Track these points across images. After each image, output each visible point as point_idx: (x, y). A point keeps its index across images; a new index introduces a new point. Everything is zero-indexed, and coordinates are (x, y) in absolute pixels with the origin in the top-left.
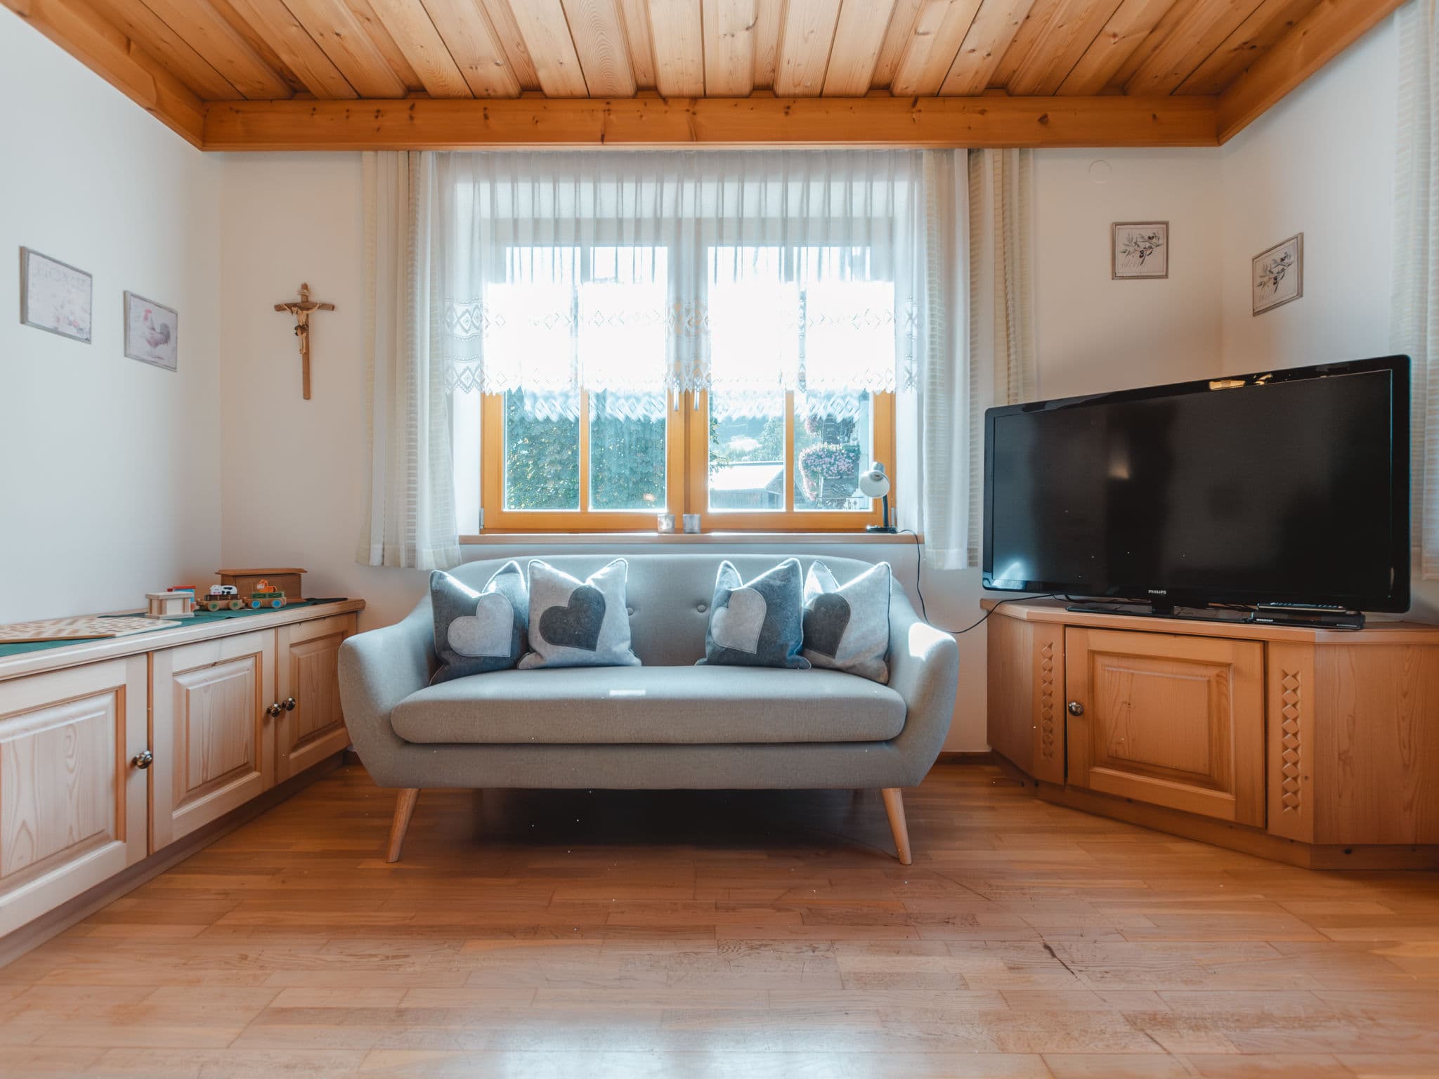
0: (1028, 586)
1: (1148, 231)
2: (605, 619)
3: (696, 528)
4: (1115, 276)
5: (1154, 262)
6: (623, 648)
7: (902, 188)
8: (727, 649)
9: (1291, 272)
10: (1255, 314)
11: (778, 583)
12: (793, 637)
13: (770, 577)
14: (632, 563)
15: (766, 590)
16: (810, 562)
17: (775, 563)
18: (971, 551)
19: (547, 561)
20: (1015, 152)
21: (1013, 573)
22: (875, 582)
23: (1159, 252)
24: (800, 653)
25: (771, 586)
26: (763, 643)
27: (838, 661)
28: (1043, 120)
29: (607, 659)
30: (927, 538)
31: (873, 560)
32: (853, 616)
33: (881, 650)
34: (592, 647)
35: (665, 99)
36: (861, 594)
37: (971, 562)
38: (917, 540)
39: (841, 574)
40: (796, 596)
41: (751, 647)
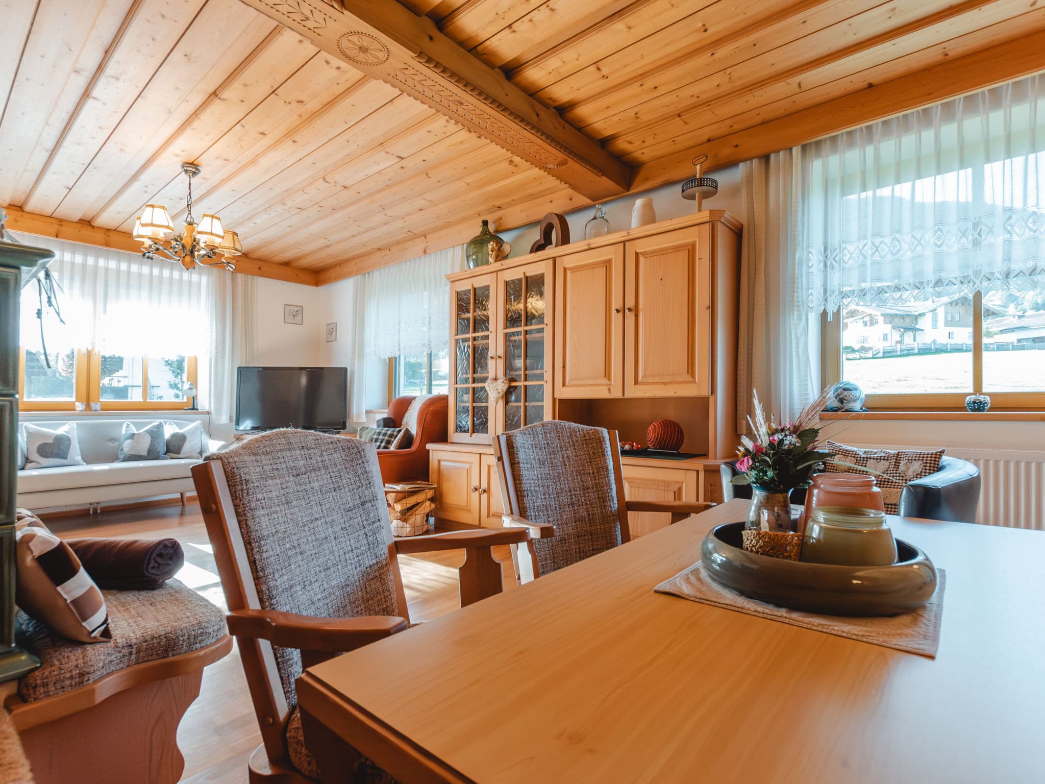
0: (253, 428)
1: (296, 309)
2: (71, 447)
3: (99, 409)
4: (285, 322)
5: (298, 319)
6: (79, 458)
7: (204, 279)
8: (132, 455)
9: (334, 333)
10: (327, 342)
11: (155, 430)
12: (162, 449)
13: (152, 427)
14: (77, 424)
15: (150, 432)
16: (167, 422)
17: (152, 422)
18: (231, 417)
19: (33, 424)
20: (250, 276)
21: (247, 424)
22: (196, 428)
23: (299, 316)
24: (165, 454)
25: (152, 431)
26: (149, 451)
27: (181, 456)
28: (260, 268)
29: (72, 463)
30: (213, 412)
31: (192, 421)
32: (188, 440)
33: (199, 450)
34: (66, 458)
35: (93, 227)
36: (189, 432)
37: (231, 420)
38: (208, 413)
39: (180, 426)
40: (163, 434)
41: (145, 453)
